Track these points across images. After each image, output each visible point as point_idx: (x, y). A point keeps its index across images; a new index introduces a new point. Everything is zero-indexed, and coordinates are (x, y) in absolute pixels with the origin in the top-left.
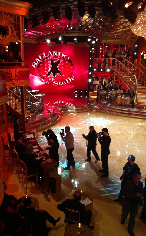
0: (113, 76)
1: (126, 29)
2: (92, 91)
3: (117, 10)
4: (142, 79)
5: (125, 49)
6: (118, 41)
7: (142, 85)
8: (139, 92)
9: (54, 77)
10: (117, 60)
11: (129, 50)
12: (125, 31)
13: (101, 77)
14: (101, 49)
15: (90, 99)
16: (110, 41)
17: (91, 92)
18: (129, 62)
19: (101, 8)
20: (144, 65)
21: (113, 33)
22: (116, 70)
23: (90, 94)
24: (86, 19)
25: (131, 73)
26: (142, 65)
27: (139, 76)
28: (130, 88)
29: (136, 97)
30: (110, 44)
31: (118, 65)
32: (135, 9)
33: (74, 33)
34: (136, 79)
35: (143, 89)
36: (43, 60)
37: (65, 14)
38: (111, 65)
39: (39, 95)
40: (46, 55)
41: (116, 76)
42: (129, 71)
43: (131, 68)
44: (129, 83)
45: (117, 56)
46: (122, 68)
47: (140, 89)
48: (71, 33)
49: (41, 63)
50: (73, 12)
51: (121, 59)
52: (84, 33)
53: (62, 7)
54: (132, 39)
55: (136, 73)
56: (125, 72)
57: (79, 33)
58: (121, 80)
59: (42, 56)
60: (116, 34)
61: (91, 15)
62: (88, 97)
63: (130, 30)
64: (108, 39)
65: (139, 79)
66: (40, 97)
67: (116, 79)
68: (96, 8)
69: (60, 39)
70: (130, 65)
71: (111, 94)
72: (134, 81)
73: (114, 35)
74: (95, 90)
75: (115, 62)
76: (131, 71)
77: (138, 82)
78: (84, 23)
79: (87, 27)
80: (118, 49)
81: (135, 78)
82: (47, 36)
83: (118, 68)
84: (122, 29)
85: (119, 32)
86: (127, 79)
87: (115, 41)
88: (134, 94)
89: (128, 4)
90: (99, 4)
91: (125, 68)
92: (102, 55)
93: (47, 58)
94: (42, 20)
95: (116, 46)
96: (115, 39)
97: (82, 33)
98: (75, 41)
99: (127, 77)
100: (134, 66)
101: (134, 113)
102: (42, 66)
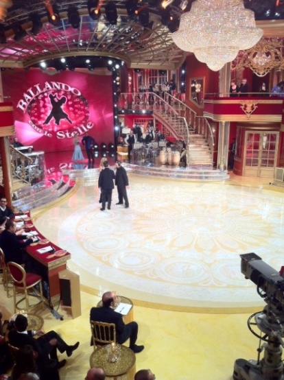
0: (152, 120)
1: (166, 45)
4: (195, 123)
5: (166, 78)
6: (155, 65)
7: (196, 133)
9: (58, 124)
12: (164, 48)
14: (130, 78)
15: (119, 158)
16: (143, 65)
19: (126, 10)
20: (196, 101)
21: (147, 51)
22: (155, 110)
23: (118, 149)
24: (103, 29)
25: (177, 114)
26: (194, 103)
27: (190, 119)
28: (178, 137)
30: (144, 70)
31: (159, 103)
32: (177, 13)
33: (85, 50)
34: (186, 123)
35: (197, 138)
36: (37, 97)
37: (67, 18)
39: (34, 154)
40: (42, 89)
41: (157, 121)
42: (175, 111)
43: (177, 107)
44: (177, 130)
45: (156, 89)
46: (164, 108)
47: (194, 138)
48: (80, 50)
50: (81, 17)
51: (161, 94)
52: (101, 51)
53: (63, 7)
54: (178, 61)
55: (185, 114)
56: (168, 113)
57: (93, 50)
58: (163, 126)
59: (35, 90)
60: (152, 54)
62: (116, 155)
64: (139, 62)
65: (190, 123)
66: (35, 157)
67: (157, 125)
68: (118, 10)
69: (63, 60)
70: (176, 103)
71: (151, 148)
72: (184, 127)
73: (149, 54)
75: (153, 99)
77: (189, 127)
78: (100, 36)
79: (106, 40)
80: (156, 79)
82: (42, 56)
83: (158, 108)
84: (159, 46)
85: (155, 51)
86: (173, 125)
87: (151, 64)
89: (166, 2)
91: (169, 108)
92: (133, 87)
93: (43, 93)
94: (30, 29)
95: (152, 73)
96: (150, 61)
97: (97, 50)
98: (88, 64)
99: (173, 122)
100: (181, 104)
101: (188, 175)
102: (36, 106)
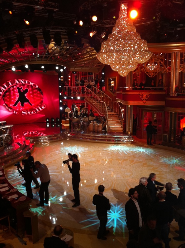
0: (84, 103)
1: (92, 57)
2: (65, 119)
3: (82, 39)
4: (111, 105)
5: (93, 77)
6: (86, 69)
7: (112, 111)
8: (110, 117)
9: (23, 106)
10: (86, 88)
11: (97, 78)
12: (91, 59)
13: (73, 105)
14: (69, 76)
15: (63, 128)
16: (78, 69)
17: (63, 121)
18: (98, 90)
19: (67, 36)
20: (111, 91)
21: (80, 61)
22: (86, 97)
23: (62, 122)
24: (53, 47)
25: (100, 100)
26: (111, 92)
27: (108, 102)
28: (101, 114)
29: (107, 122)
30: (78, 72)
31: (88, 92)
32: (99, 38)
33: (41, 60)
34: (106, 105)
35: (113, 114)
36: (9, 89)
37: (30, 41)
38: (81, 92)
39: (7, 127)
40: (12, 84)
41: (87, 104)
42: (98, 98)
43: (100, 95)
44: (100, 110)
45: (86, 83)
46: (91, 96)
47: (110, 115)
48: (38, 60)
49: (7, 91)
50: (39, 40)
51: (89, 86)
52: (51, 61)
53: (27, 34)
54: (99, 67)
55: (105, 100)
56: (94, 99)
57: (46, 61)
58: (91, 107)
59: (8, 85)
60: (84, 62)
61: (58, 43)
62: (61, 125)
63: (96, 58)
64: (75, 68)
65: (108, 105)
66: (7, 128)
67: (87, 106)
68: (62, 36)
69: (27, 67)
70: (99, 93)
71: (84, 121)
72: (104, 107)
73: (82, 63)
74: (67, 118)
75: (84, 89)
76: (100, 98)
77: (107, 108)
78: (50, 51)
79: (54, 54)
80: (86, 77)
81: (104, 104)
82: (12, 64)
83: (87, 95)
84: (88, 58)
85: (86, 61)
86: (97, 106)
87: (83, 69)
88: (105, 120)
89: (92, 33)
90: (64, 32)
91: (95, 96)
92: (72, 82)
93: (13, 86)
94: (6, 47)
95: (84, 74)
96: (83, 67)
97: (49, 61)
98: (43, 69)
99: (97, 104)
100: (102, 93)
101: (107, 139)
102: (8, 95)
